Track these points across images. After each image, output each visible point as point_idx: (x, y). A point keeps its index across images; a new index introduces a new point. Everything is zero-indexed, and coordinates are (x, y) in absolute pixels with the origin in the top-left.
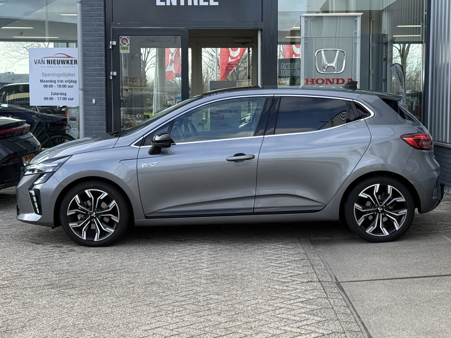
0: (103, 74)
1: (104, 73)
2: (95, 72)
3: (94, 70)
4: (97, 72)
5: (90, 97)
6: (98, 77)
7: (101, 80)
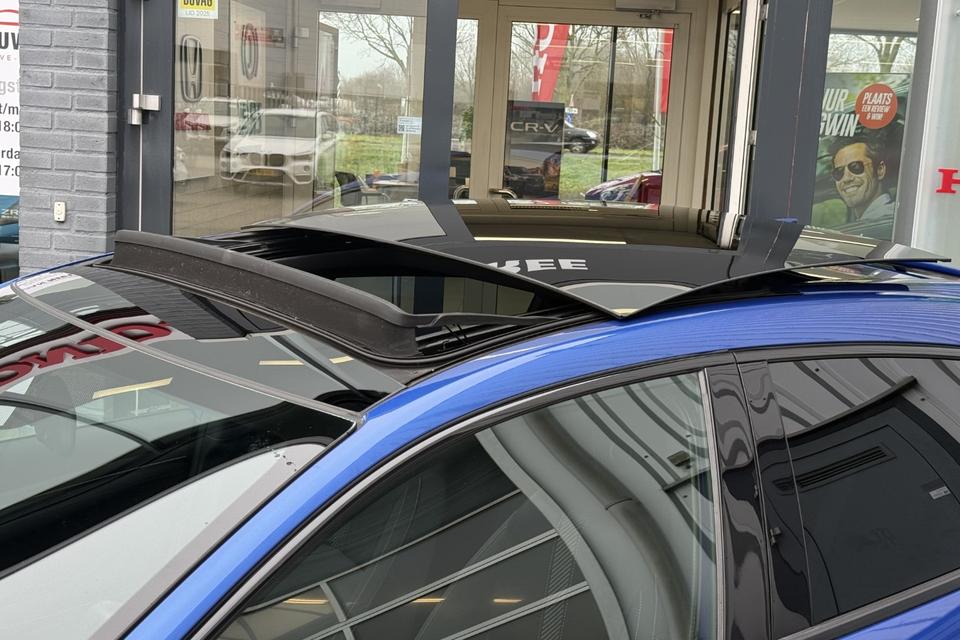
0: (98, 104)
1: (103, 97)
2: (69, 92)
3: (65, 84)
4: (76, 93)
5: (46, 193)
6: (79, 114)
7: (91, 128)
